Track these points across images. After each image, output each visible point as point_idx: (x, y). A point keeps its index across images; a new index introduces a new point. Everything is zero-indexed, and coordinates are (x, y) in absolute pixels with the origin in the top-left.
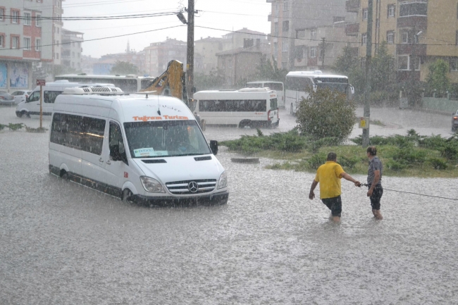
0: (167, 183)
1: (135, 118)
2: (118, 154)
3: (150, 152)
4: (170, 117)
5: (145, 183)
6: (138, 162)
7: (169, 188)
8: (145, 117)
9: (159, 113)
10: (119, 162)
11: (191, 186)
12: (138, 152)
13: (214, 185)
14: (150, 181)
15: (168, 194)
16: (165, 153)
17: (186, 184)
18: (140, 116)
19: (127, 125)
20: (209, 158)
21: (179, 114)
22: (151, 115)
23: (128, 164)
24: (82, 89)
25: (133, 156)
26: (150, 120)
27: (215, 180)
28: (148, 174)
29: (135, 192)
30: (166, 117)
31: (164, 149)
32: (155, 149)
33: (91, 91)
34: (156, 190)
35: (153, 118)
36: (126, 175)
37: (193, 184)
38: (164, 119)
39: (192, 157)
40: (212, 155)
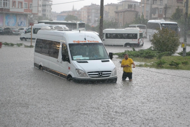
0: (88, 73)
1: (74, 41)
2: (66, 58)
3: (81, 57)
4: (90, 41)
5: (78, 72)
6: (75, 62)
7: (89, 75)
8: (79, 41)
9: (85, 39)
10: (66, 62)
11: (99, 74)
12: (75, 58)
13: (110, 74)
14: (80, 71)
15: (88, 77)
16: (88, 58)
17: (97, 73)
18: (76, 41)
19: (70, 45)
20: (108, 61)
21: (95, 40)
22: (81, 40)
23: (70, 63)
24: (50, 27)
25: (73, 60)
26: (81, 43)
27: (111, 71)
28: (79, 68)
29: (73, 76)
30: (88, 41)
31: (87, 56)
32: (83, 56)
33: (54, 29)
34: (83, 75)
35: (82, 42)
36: (69, 68)
37: (100, 73)
38: (87, 42)
39: (100, 60)
40: (110, 60)
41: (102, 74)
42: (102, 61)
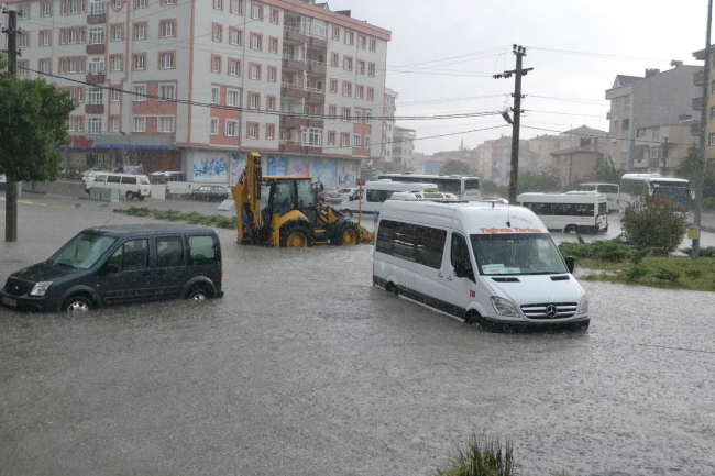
0: (522, 306)
1: (483, 230)
3: (501, 269)
4: (521, 230)
5: (497, 304)
6: (488, 280)
7: (525, 311)
8: (493, 229)
9: (508, 224)
10: (464, 279)
11: (549, 309)
12: (487, 269)
13: (575, 310)
14: (502, 302)
15: (523, 318)
16: (517, 270)
17: (544, 308)
18: (488, 228)
19: (474, 237)
20: (566, 278)
21: (531, 227)
22: (500, 227)
23: (474, 281)
24: (413, 195)
25: (481, 273)
26: (499, 232)
27: (576, 304)
28: (500, 294)
29: (484, 313)
30: (516, 229)
31: (515, 266)
32: (506, 266)
33: (424, 198)
34: (509, 313)
35: (502, 230)
36: (473, 294)
37: (551, 308)
38: (514, 232)
39: (548, 277)
40: (569, 274)
41: (554, 309)
42: (554, 279)
